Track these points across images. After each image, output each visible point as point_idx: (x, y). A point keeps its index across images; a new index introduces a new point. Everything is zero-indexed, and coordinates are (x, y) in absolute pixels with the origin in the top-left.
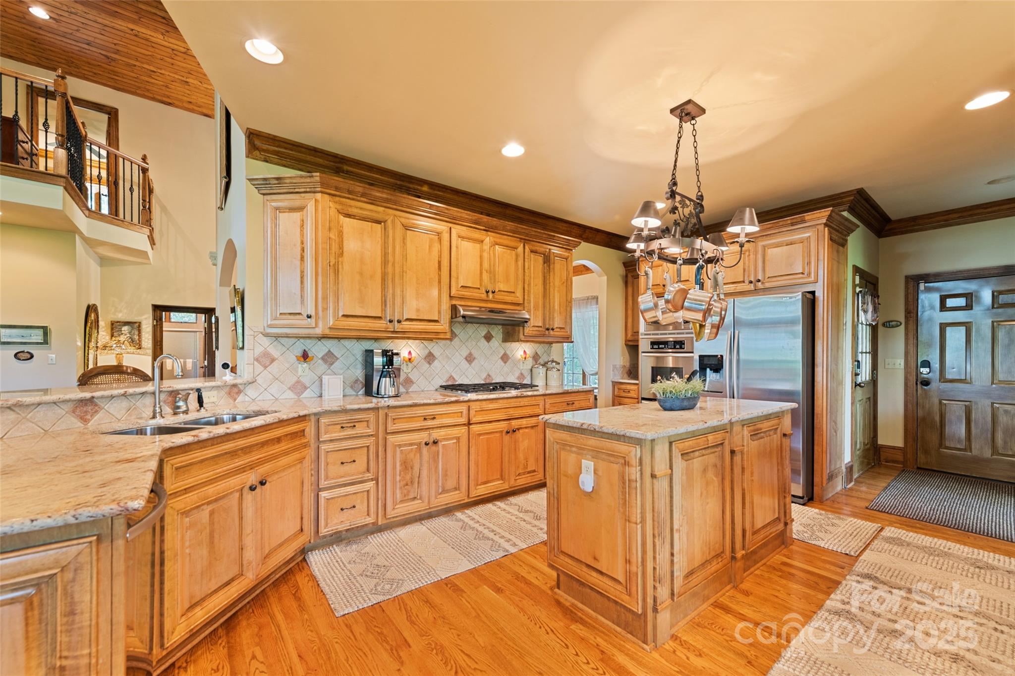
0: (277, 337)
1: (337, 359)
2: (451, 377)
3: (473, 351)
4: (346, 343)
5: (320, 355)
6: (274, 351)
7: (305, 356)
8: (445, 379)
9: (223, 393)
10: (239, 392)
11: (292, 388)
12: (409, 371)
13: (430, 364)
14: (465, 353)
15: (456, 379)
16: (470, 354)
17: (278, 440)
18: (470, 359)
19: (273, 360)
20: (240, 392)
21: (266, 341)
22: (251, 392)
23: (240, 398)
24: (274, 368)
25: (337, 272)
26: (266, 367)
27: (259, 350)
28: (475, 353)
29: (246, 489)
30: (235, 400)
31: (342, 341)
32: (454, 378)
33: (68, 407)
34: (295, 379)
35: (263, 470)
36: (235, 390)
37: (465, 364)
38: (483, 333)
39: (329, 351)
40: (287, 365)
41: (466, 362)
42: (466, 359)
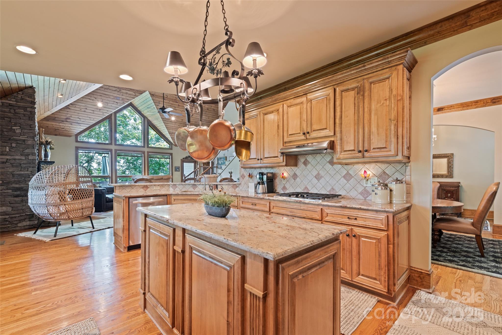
0: (245, 169)
2: (306, 188)
3: (320, 172)
7: (250, 175)
8: (302, 189)
9: (230, 186)
12: (285, 182)
13: (295, 180)
14: (315, 173)
15: (310, 189)
16: (318, 174)
18: (318, 177)
20: (237, 187)
21: (243, 170)
23: (237, 189)
28: (322, 173)
30: (235, 189)
32: (307, 189)
36: (235, 186)
37: (315, 181)
38: (328, 160)
40: (248, 179)
41: (316, 179)
42: (315, 177)
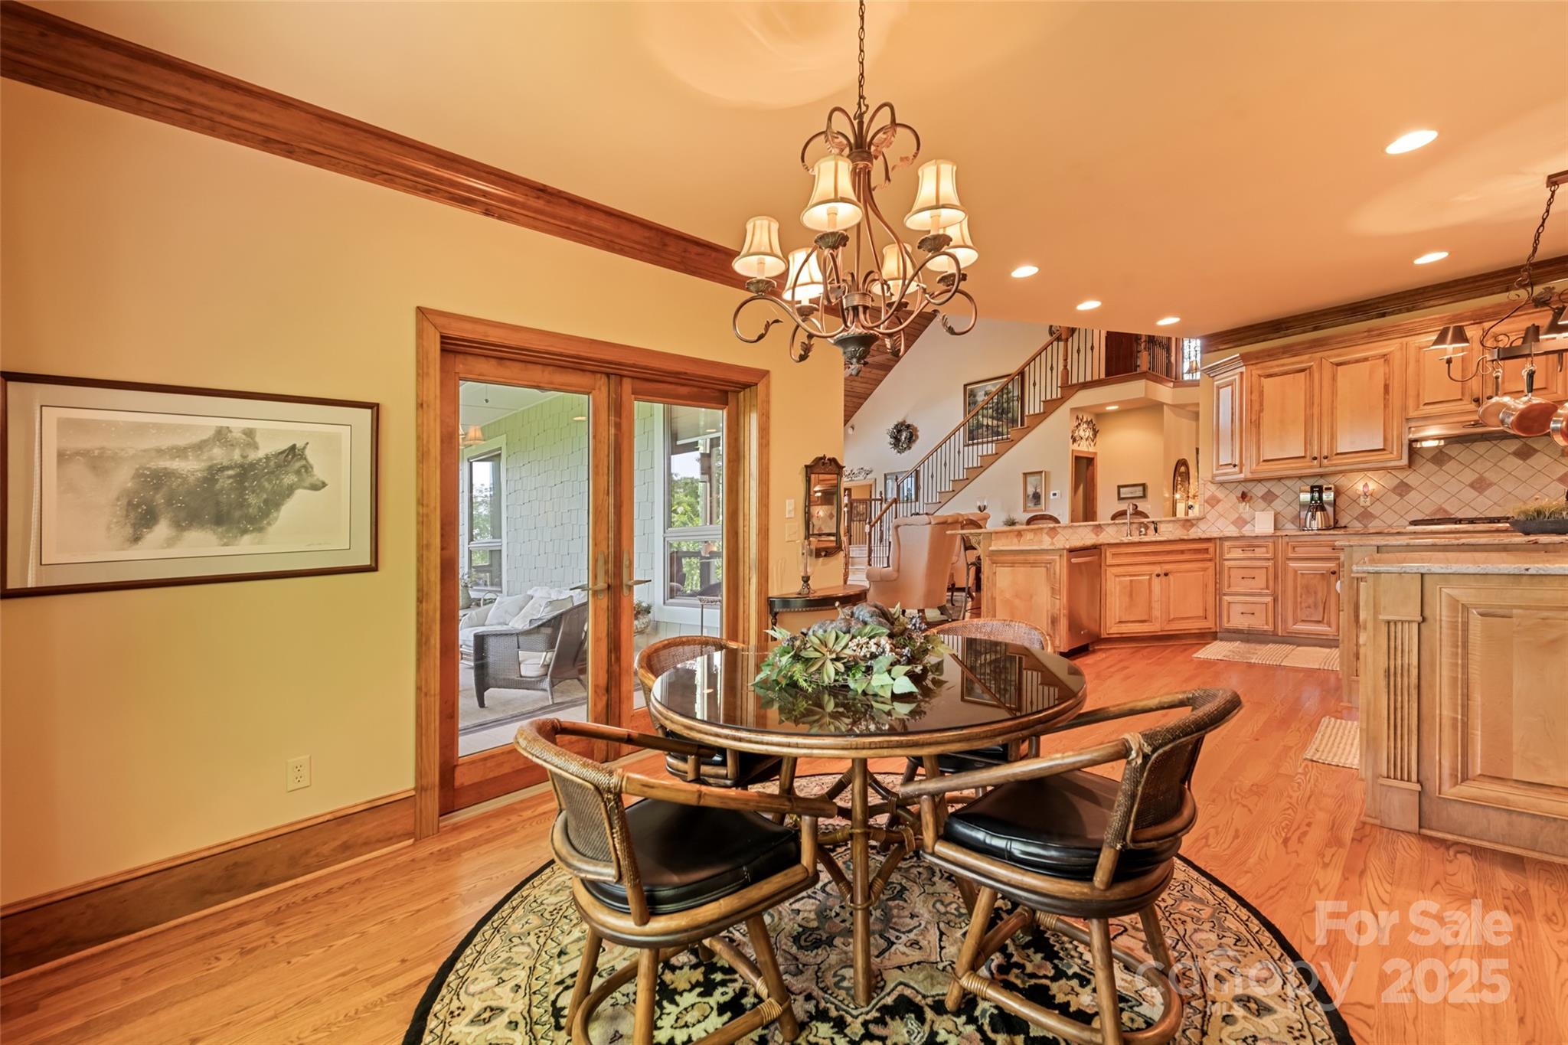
0: (1222, 484)
1: (1277, 497)
2: (1442, 510)
4: (1288, 483)
5: (1260, 494)
6: (1220, 494)
7: (1244, 496)
8: (1428, 513)
9: (1177, 525)
10: (1193, 525)
11: (1234, 523)
12: (1368, 504)
13: (1402, 496)
15: (1452, 512)
17: (1182, 552)
18: (1480, 485)
19: (1219, 501)
21: (1213, 488)
22: (1202, 526)
24: (1219, 507)
25: (1258, 426)
26: (1213, 507)
27: (1208, 494)
29: (1154, 576)
30: (1188, 531)
31: (1282, 481)
33: (1091, 528)
34: (1237, 515)
35: (1168, 567)
36: (1189, 524)
37: (1469, 492)
39: (1269, 490)
40: (1230, 505)
41: (1472, 490)
